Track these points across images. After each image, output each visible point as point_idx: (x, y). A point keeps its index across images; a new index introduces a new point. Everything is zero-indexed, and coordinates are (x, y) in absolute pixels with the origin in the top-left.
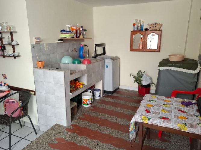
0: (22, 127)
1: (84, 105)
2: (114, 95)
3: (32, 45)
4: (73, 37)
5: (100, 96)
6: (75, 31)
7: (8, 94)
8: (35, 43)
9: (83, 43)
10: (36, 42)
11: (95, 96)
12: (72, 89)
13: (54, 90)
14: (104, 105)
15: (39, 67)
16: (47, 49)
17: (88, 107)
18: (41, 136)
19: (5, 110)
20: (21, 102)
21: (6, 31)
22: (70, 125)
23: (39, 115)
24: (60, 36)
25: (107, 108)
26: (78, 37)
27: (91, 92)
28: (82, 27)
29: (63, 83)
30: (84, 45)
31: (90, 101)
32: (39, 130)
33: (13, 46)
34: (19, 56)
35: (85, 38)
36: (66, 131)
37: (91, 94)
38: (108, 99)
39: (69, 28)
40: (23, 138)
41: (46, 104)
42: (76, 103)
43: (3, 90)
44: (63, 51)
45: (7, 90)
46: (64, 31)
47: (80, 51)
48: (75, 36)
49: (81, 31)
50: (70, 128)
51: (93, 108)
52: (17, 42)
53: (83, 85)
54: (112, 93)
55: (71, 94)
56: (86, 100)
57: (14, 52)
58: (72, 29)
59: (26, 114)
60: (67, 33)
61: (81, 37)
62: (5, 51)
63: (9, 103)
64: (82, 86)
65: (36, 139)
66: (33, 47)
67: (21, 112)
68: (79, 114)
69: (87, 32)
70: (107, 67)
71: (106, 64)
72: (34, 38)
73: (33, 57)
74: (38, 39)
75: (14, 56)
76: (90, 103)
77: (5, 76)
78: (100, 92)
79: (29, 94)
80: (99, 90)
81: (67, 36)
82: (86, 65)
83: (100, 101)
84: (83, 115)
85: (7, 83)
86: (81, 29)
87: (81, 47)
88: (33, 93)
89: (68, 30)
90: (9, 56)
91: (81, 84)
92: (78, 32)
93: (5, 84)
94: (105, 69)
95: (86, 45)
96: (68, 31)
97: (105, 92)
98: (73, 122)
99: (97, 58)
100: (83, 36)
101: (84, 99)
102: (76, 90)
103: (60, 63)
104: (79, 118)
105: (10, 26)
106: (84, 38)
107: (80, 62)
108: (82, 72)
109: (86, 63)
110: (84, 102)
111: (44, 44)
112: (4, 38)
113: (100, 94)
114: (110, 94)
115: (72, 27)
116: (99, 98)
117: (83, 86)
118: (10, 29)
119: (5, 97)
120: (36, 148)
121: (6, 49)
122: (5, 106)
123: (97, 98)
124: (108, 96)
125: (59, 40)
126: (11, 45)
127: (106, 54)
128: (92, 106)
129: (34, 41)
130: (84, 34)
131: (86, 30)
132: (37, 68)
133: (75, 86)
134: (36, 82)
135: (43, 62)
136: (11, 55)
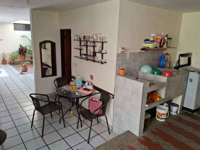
0: (98, 123)
1: (157, 118)
2: (195, 115)
3: (117, 54)
4: (156, 47)
5: (177, 112)
6: (159, 41)
7: (92, 93)
8: (120, 53)
9: (165, 52)
10: (122, 51)
11: (171, 111)
12: (148, 101)
13: (131, 99)
14: (181, 124)
15: (120, 75)
16: (130, 58)
17: (162, 122)
18: (114, 138)
19: (89, 105)
20: (101, 102)
21: (99, 40)
22: (142, 135)
23: (114, 117)
24: (143, 46)
25: (185, 129)
26: (161, 46)
27: (167, 106)
28: (167, 36)
29: (141, 94)
30: (166, 54)
31: (166, 116)
32: (112, 131)
33: (102, 54)
34: (105, 62)
35: (169, 47)
36: (137, 141)
37: (167, 108)
38: (188, 118)
39: (153, 37)
40: (98, 134)
41: (122, 109)
42: (150, 115)
43: (90, 89)
44: (143, 60)
45: (92, 89)
46: (148, 40)
47: (160, 60)
48: (158, 46)
49: (165, 40)
50: (141, 139)
51: (167, 124)
52: (106, 50)
53: (160, 97)
54: (193, 111)
55: (147, 106)
56: (160, 114)
57: (102, 58)
58: (156, 38)
59: (104, 114)
60: (151, 42)
61: (165, 46)
62: (95, 57)
63: (93, 101)
64: (158, 99)
65: (110, 140)
66: (118, 55)
67: (100, 111)
68: (152, 127)
69: (172, 40)
70: (191, 81)
71: (190, 77)
72: (120, 48)
73: (117, 65)
74: (123, 49)
75: (102, 62)
76: (165, 119)
77: (92, 77)
78: (178, 108)
79: (109, 96)
80: (177, 105)
81: (150, 46)
82: (167, 77)
83: (176, 118)
84: (156, 128)
85: (92, 83)
86: (166, 38)
87: (162, 56)
88: (112, 96)
89: (152, 39)
90: (98, 62)
91: (158, 96)
92: (163, 41)
93: (91, 83)
94: (188, 83)
95: (168, 54)
96: (152, 41)
97: (183, 108)
98: (145, 133)
99: (180, 69)
100: (167, 44)
101: (158, 113)
102: (152, 102)
103: (139, 71)
104: (151, 131)
105: (103, 37)
106: (167, 47)
107: (160, 74)
108: (162, 85)
109: (167, 75)
110: (158, 115)
111: (127, 53)
112: (96, 46)
113: (178, 109)
114: (190, 113)
115: (157, 37)
116: (175, 114)
117: (161, 99)
118: (103, 40)
119: (90, 95)
120: (110, 149)
121: (96, 55)
122: (89, 102)
123: (173, 113)
124: (187, 114)
125: (141, 50)
126: (101, 53)
127: (191, 65)
128: (166, 122)
129: (120, 50)
130: (169, 43)
131: (171, 39)
132: (119, 75)
133: (152, 98)
134: (116, 87)
135: (125, 70)
136: (100, 61)
